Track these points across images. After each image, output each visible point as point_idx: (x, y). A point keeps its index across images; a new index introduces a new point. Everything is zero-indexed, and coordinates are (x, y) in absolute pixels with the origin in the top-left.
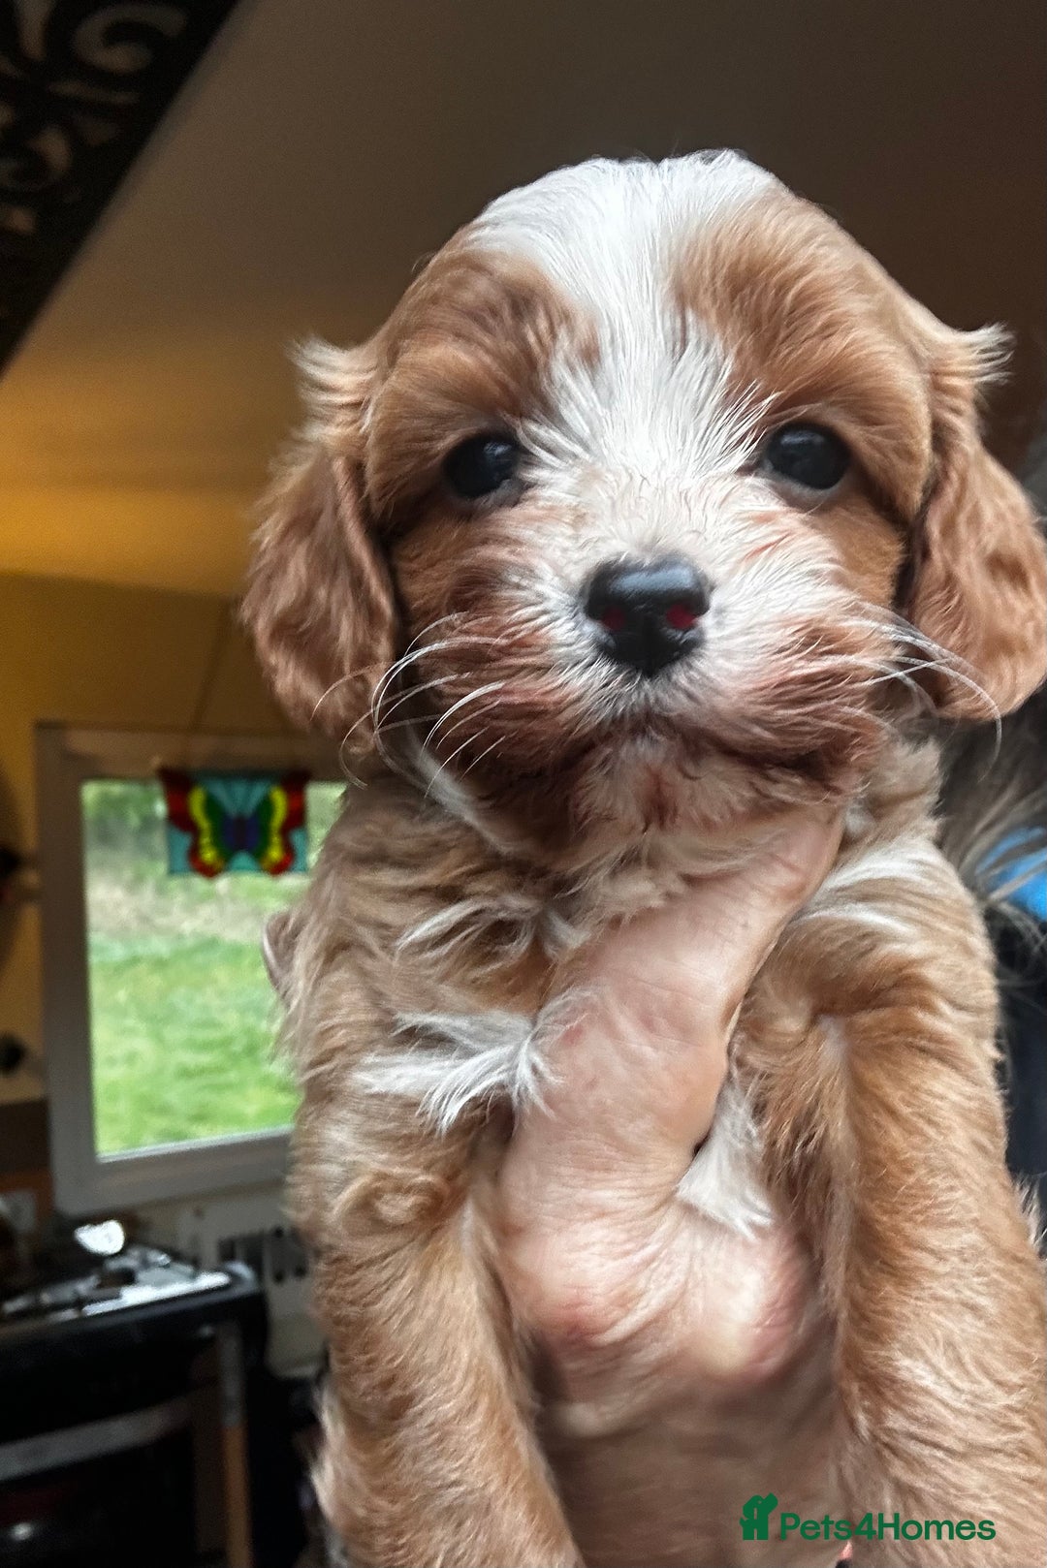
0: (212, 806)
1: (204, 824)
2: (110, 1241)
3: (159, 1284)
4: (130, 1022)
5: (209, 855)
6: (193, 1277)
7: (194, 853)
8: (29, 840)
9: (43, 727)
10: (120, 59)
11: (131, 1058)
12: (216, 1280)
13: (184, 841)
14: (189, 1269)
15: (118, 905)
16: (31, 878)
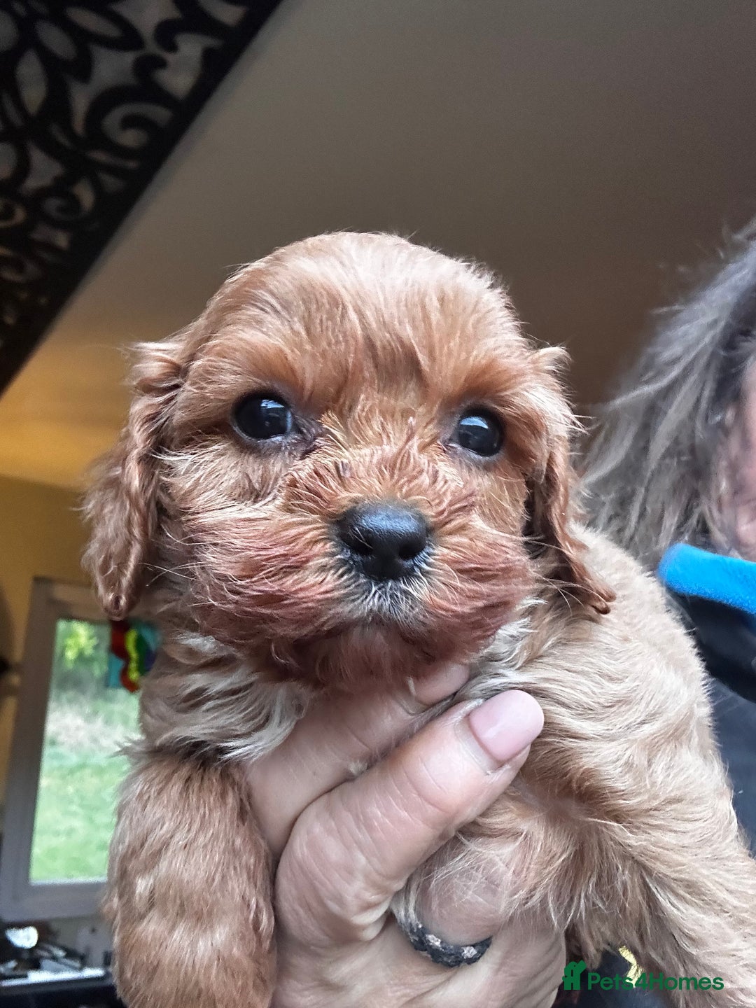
0: (140, 643)
1: (134, 654)
2: (29, 939)
3: (56, 971)
4: (74, 808)
5: (134, 676)
6: (81, 969)
7: (124, 673)
8: (17, 654)
9: (38, 580)
10: (130, 138)
11: (70, 832)
12: (97, 972)
13: (119, 664)
14: (77, 964)
15: (78, 728)
16: (15, 680)
